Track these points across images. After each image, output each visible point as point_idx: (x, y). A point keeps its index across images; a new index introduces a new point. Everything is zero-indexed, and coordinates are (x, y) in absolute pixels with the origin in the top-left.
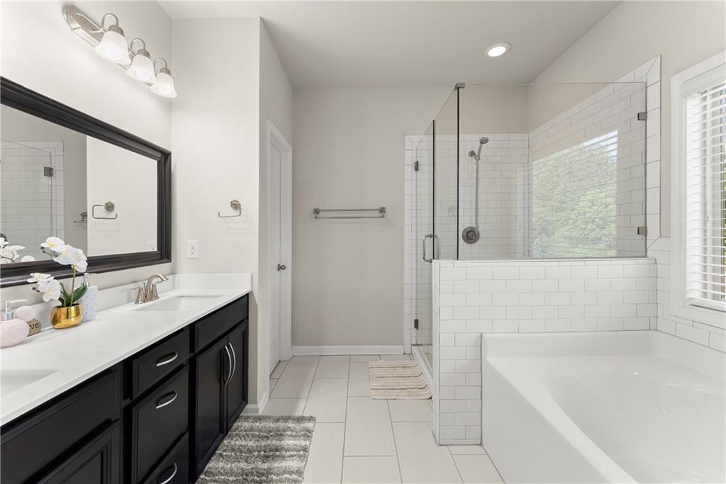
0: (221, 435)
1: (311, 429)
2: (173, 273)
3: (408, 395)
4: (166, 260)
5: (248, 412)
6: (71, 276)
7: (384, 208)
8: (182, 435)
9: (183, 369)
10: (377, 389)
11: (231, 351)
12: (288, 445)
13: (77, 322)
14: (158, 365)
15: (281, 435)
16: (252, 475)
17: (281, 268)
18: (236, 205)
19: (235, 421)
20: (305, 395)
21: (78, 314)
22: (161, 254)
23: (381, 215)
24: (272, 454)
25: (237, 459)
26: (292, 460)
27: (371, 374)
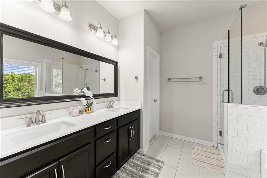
0: (129, 157)
1: (162, 166)
2: (119, 100)
3: (212, 168)
4: (117, 96)
5: (140, 151)
6: (89, 99)
7: (201, 77)
8: (114, 153)
9: (114, 132)
10: (195, 160)
11: (132, 129)
12: (151, 169)
13: (90, 112)
14: (105, 129)
15: (150, 164)
16: (137, 175)
17: (155, 101)
18: (136, 78)
19: (135, 153)
20: (162, 152)
21: (91, 110)
22: (115, 94)
23: (200, 80)
24: (145, 170)
25: (133, 167)
26: (152, 176)
27: (193, 151)
